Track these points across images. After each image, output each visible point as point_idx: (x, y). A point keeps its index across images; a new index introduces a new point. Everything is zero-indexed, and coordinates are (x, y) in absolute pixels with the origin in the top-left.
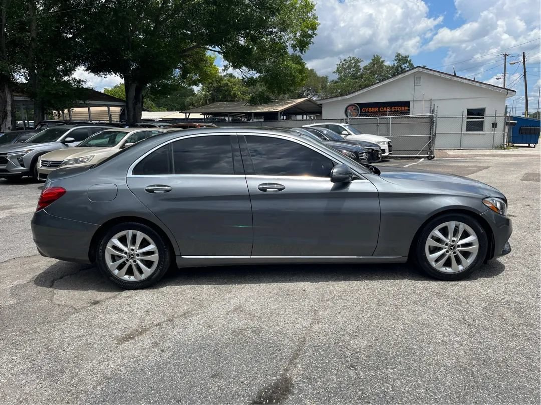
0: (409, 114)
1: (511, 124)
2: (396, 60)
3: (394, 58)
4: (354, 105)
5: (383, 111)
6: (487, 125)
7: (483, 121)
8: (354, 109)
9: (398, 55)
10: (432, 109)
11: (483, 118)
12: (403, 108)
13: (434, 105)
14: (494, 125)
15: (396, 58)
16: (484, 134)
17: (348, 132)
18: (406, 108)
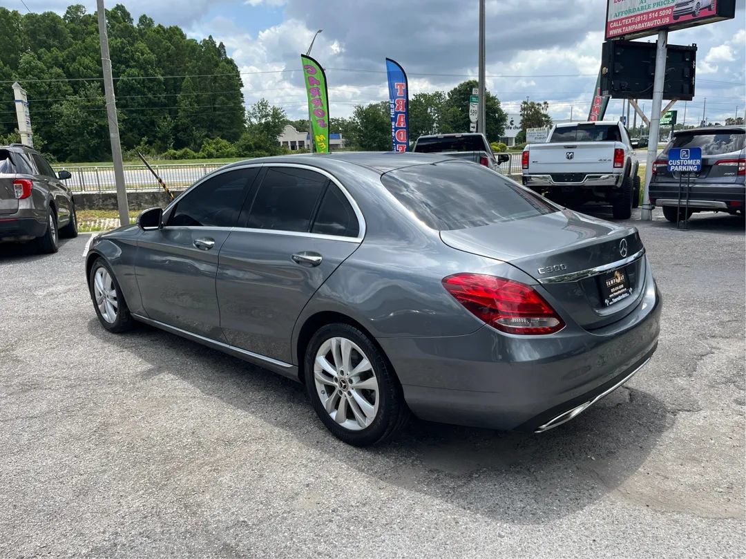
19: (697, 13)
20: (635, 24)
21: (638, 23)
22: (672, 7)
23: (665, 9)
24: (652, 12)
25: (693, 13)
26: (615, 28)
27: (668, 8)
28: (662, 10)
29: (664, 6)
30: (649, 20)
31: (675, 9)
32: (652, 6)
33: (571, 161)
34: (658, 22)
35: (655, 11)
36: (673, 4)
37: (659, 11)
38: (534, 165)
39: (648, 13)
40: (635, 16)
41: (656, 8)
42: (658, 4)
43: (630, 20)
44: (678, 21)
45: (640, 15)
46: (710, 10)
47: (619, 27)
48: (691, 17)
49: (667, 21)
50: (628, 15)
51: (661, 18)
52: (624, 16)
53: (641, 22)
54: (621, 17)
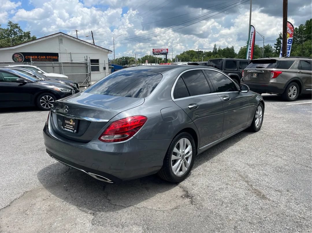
0: (58, 62)
1: (112, 68)
2: (9, 26)
3: (7, 24)
4: (19, 54)
5: (41, 59)
6: (101, 69)
7: (98, 66)
8: (19, 57)
9: (10, 23)
10: (86, 58)
11: (98, 64)
12: (54, 57)
13: (87, 56)
14: (105, 68)
15: (9, 24)
16: (100, 73)
17: (42, 72)
18: (56, 58)
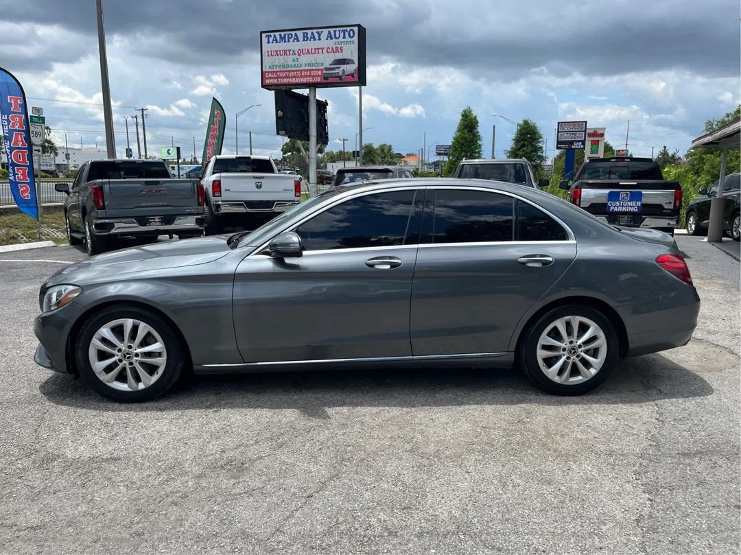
19: (343, 78)
20: (288, 77)
21: (292, 77)
22: (322, 70)
23: (316, 70)
24: (305, 70)
25: (340, 78)
26: (271, 78)
27: (319, 70)
28: (313, 70)
29: (314, 68)
30: (301, 76)
31: (324, 72)
32: (304, 65)
33: (261, 190)
34: (311, 80)
35: (307, 70)
36: (323, 68)
37: (310, 70)
38: (227, 192)
39: (301, 71)
40: (289, 71)
41: (307, 68)
42: (309, 65)
43: (284, 74)
44: (327, 81)
45: (294, 71)
46: (353, 77)
47: (274, 78)
48: (338, 80)
49: (318, 80)
50: (281, 69)
51: (313, 76)
52: (278, 69)
53: (295, 77)
54: (277, 70)
